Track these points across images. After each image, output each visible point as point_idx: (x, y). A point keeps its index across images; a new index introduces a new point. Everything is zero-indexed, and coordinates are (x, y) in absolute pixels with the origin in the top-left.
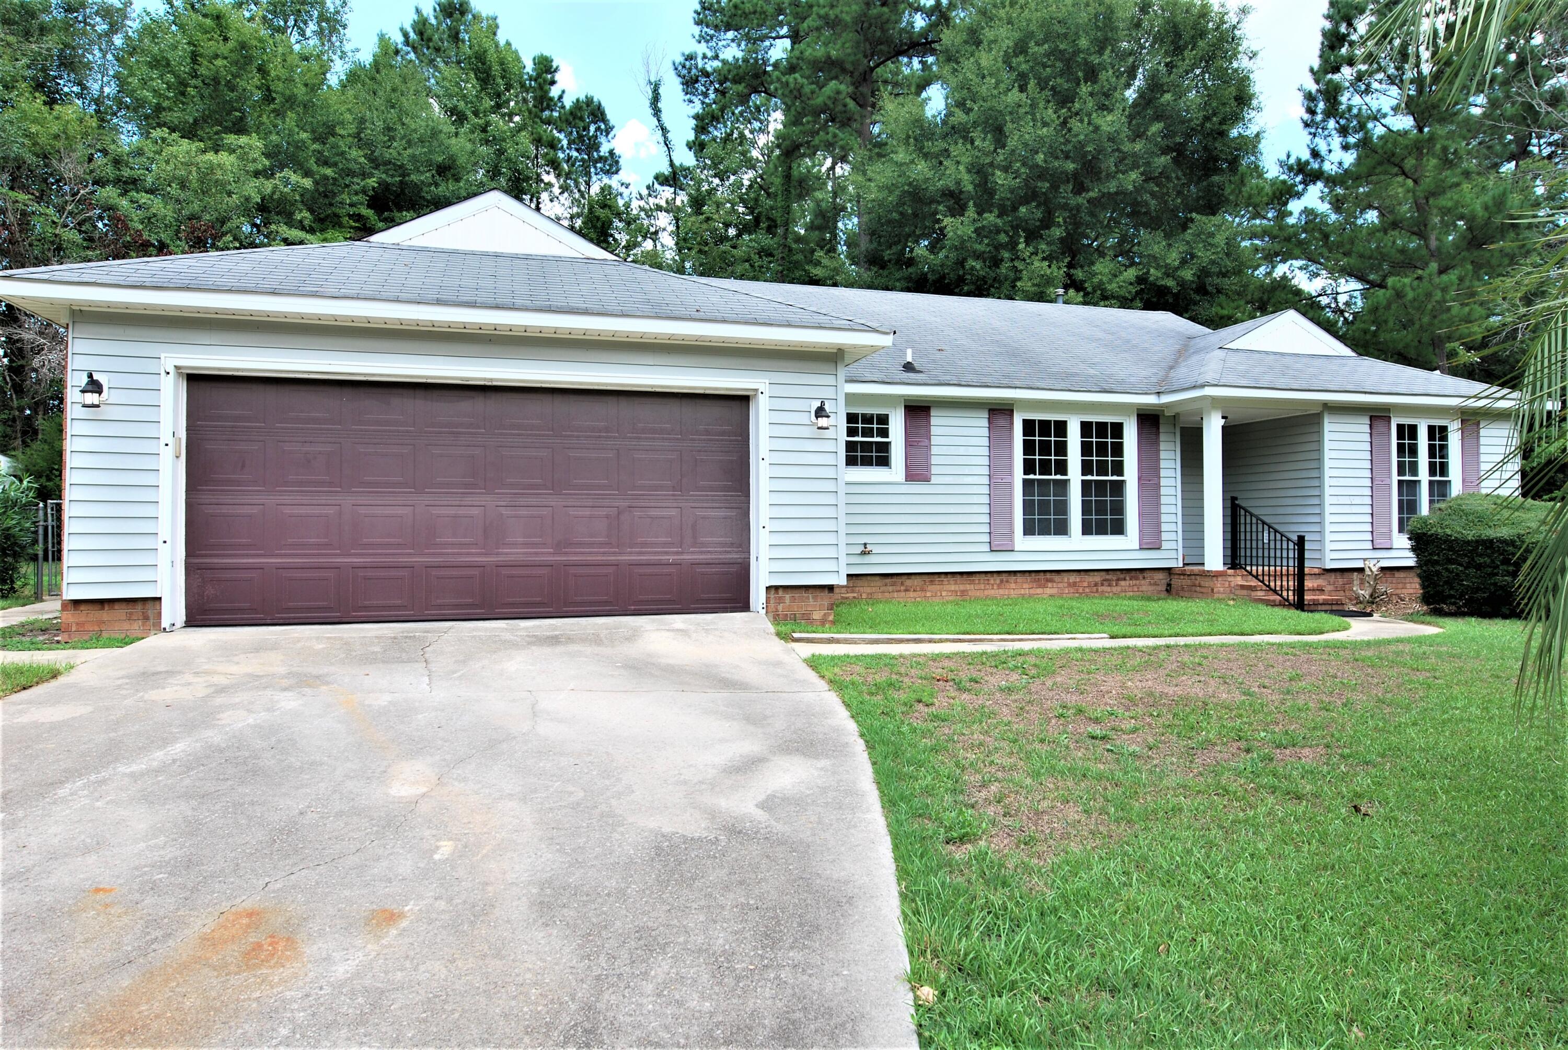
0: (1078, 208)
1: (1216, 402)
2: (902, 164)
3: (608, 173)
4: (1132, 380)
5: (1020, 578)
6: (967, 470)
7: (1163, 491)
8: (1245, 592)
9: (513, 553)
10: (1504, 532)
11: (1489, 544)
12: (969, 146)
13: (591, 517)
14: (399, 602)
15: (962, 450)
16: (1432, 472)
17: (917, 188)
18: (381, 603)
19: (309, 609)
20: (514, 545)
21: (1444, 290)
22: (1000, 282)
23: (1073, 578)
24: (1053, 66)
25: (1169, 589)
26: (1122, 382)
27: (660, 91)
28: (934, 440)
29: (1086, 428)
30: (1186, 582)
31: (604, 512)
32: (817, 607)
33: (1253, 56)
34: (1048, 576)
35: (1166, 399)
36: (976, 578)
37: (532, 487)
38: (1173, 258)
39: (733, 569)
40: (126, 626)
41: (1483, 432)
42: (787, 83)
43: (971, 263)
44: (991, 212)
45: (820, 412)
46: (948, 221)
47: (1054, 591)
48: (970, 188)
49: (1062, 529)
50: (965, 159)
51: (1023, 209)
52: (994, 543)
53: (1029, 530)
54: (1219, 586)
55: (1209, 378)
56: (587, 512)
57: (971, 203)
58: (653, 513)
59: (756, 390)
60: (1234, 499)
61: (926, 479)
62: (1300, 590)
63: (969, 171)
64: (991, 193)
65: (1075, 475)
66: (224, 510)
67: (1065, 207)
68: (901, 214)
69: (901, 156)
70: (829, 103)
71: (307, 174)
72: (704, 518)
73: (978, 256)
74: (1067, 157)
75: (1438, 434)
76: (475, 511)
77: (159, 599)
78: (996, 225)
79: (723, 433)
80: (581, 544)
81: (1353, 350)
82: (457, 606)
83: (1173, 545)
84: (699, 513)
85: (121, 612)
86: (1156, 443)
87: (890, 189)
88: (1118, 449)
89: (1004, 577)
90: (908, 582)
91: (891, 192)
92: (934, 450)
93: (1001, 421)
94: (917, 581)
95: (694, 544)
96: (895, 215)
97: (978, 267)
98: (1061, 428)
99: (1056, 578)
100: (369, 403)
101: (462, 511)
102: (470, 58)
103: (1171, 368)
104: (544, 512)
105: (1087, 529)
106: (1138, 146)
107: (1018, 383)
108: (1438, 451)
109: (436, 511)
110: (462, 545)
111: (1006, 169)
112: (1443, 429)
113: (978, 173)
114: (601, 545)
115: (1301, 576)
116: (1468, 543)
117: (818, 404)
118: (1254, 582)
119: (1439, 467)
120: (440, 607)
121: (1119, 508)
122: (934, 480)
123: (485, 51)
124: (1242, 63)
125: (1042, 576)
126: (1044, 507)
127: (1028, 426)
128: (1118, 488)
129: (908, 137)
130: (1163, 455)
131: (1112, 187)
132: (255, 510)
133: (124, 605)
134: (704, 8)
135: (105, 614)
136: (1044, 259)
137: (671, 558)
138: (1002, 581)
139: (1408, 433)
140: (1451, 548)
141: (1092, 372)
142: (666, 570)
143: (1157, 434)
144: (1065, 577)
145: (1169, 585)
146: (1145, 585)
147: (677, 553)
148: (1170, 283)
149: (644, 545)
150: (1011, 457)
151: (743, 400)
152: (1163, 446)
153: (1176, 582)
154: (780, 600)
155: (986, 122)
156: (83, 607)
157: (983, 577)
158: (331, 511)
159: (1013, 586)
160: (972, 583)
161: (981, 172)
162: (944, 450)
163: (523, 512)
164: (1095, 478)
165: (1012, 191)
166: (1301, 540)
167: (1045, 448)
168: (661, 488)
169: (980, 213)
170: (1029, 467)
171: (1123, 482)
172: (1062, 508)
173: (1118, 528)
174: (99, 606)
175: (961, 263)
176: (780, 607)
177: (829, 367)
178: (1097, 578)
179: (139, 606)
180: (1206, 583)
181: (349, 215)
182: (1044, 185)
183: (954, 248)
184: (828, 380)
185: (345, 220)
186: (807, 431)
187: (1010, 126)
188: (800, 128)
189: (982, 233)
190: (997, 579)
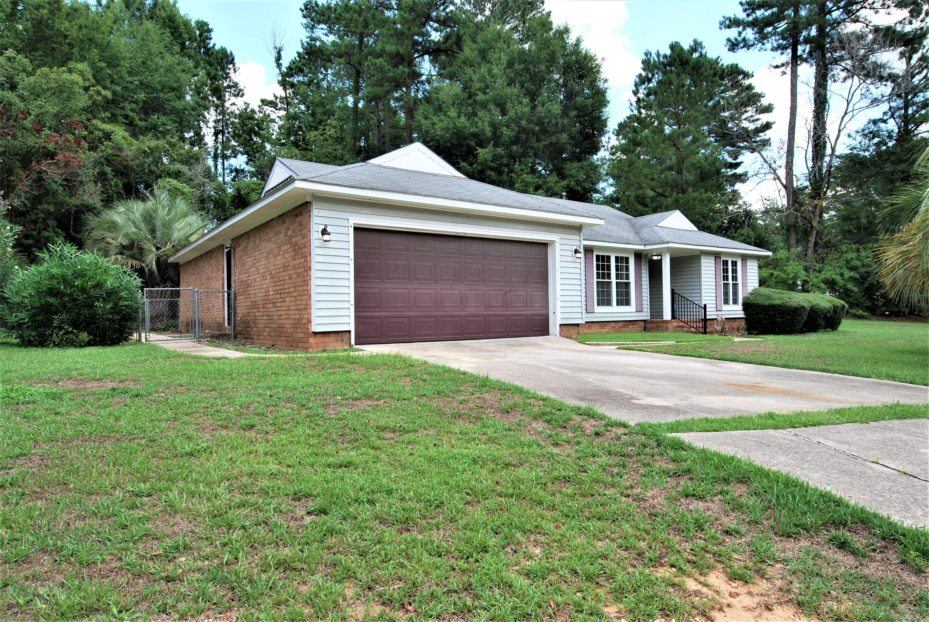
1: (667, 249)
2: (453, 118)
3: (236, 96)
5: (595, 325)
7: (643, 287)
8: (681, 328)
9: (471, 311)
10: (778, 302)
11: (773, 306)
12: (487, 112)
13: (497, 295)
14: (431, 332)
16: (733, 280)
17: (459, 131)
18: (423, 333)
19: (397, 336)
20: (471, 307)
21: (694, 200)
23: (614, 324)
24: (525, 76)
25: (645, 329)
27: (282, 53)
29: (617, 258)
30: (654, 325)
31: (501, 292)
33: (606, 81)
34: (605, 324)
35: (648, 248)
37: (475, 281)
39: (544, 317)
40: (335, 344)
41: (748, 264)
42: (376, 63)
43: (489, 172)
44: (499, 147)
45: (576, 251)
46: (480, 150)
47: (607, 330)
48: (490, 134)
49: (609, 303)
50: (487, 119)
51: (514, 147)
52: (587, 310)
54: (668, 325)
55: (668, 239)
56: (495, 293)
57: (491, 142)
58: (517, 293)
59: (552, 241)
60: (674, 290)
62: (705, 327)
63: (488, 126)
64: (499, 137)
65: (613, 279)
66: (366, 290)
69: (452, 113)
70: (398, 77)
72: (534, 295)
73: (492, 169)
74: (534, 122)
75: (734, 264)
76: (457, 292)
77: (349, 331)
78: (501, 154)
79: (539, 259)
80: (494, 307)
81: (698, 228)
82: (451, 334)
83: (646, 310)
84: (533, 293)
85: (332, 338)
86: (641, 266)
87: (446, 129)
88: (627, 268)
89: (590, 324)
91: (447, 132)
93: (589, 255)
95: (531, 307)
96: (449, 144)
97: (493, 174)
98: (609, 257)
99: (608, 324)
100: (418, 242)
101: (453, 292)
102: (164, 18)
103: (637, 233)
104: (481, 292)
105: (618, 305)
106: (566, 121)
107: (597, 239)
108: (734, 271)
109: (443, 291)
110: (453, 307)
111: (507, 126)
112: (736, 262)
113: (492, 126)
114: (500, 307)
115: (705, 321)
116: (766, 306)
117: (575, 248)
118: (684, 324)
119: (735, 278)
120: (446, 334)
121: (628, 294)
124: (601, 85)
125: (603, 324)
126: (603, 293)
127: (598, 257)
128: (628, 285)
130: (643, 271)
131: (554, 139)
132: (377, 290)
133: (334, 335)
134: (306, 8)
135: (327, 339)
137: (523, 313)
139: (725, 263)
140: (760, 308)
141: (614, 234)
142: (522, 318)
143: (642, 262)
144: (610, 324)
145: (645, 327)
146: (636, 327)
147: (526, 311)
148: (579, 188)
149: (514, 307)
150: (592, 271)
151: (544, 245)
152: (643, 267)
153: (648, 326)
154: (562, 330)
155: (495, 101)
156: (318, 336)
158: (405, 291)
159: (593, 328)
161: (494, 126)
163: (474, 292)
164: (620, 280)
165: (509, 137)
166: (705, 305)
167: (603, 267)
168: (519, 282)
169: (495, 146)
170: (598, 276)
171: (629, 282)
172: (609, 294)
173: (627, 303)
174: (323, 335)
175: (482, 172)
176: (562, 333)
177: (578, 232)
178: (621, 324)
179: (340, 335)
180: (665, 325)
181: (122, 115)
182: (523, 136)
183: (481, 164)
184: (577, 237)
185: (121, 119)
186: (571, 259)
187: (509, 105)
188: (381, 88)
189: (496, 158)
190: (588, 325)
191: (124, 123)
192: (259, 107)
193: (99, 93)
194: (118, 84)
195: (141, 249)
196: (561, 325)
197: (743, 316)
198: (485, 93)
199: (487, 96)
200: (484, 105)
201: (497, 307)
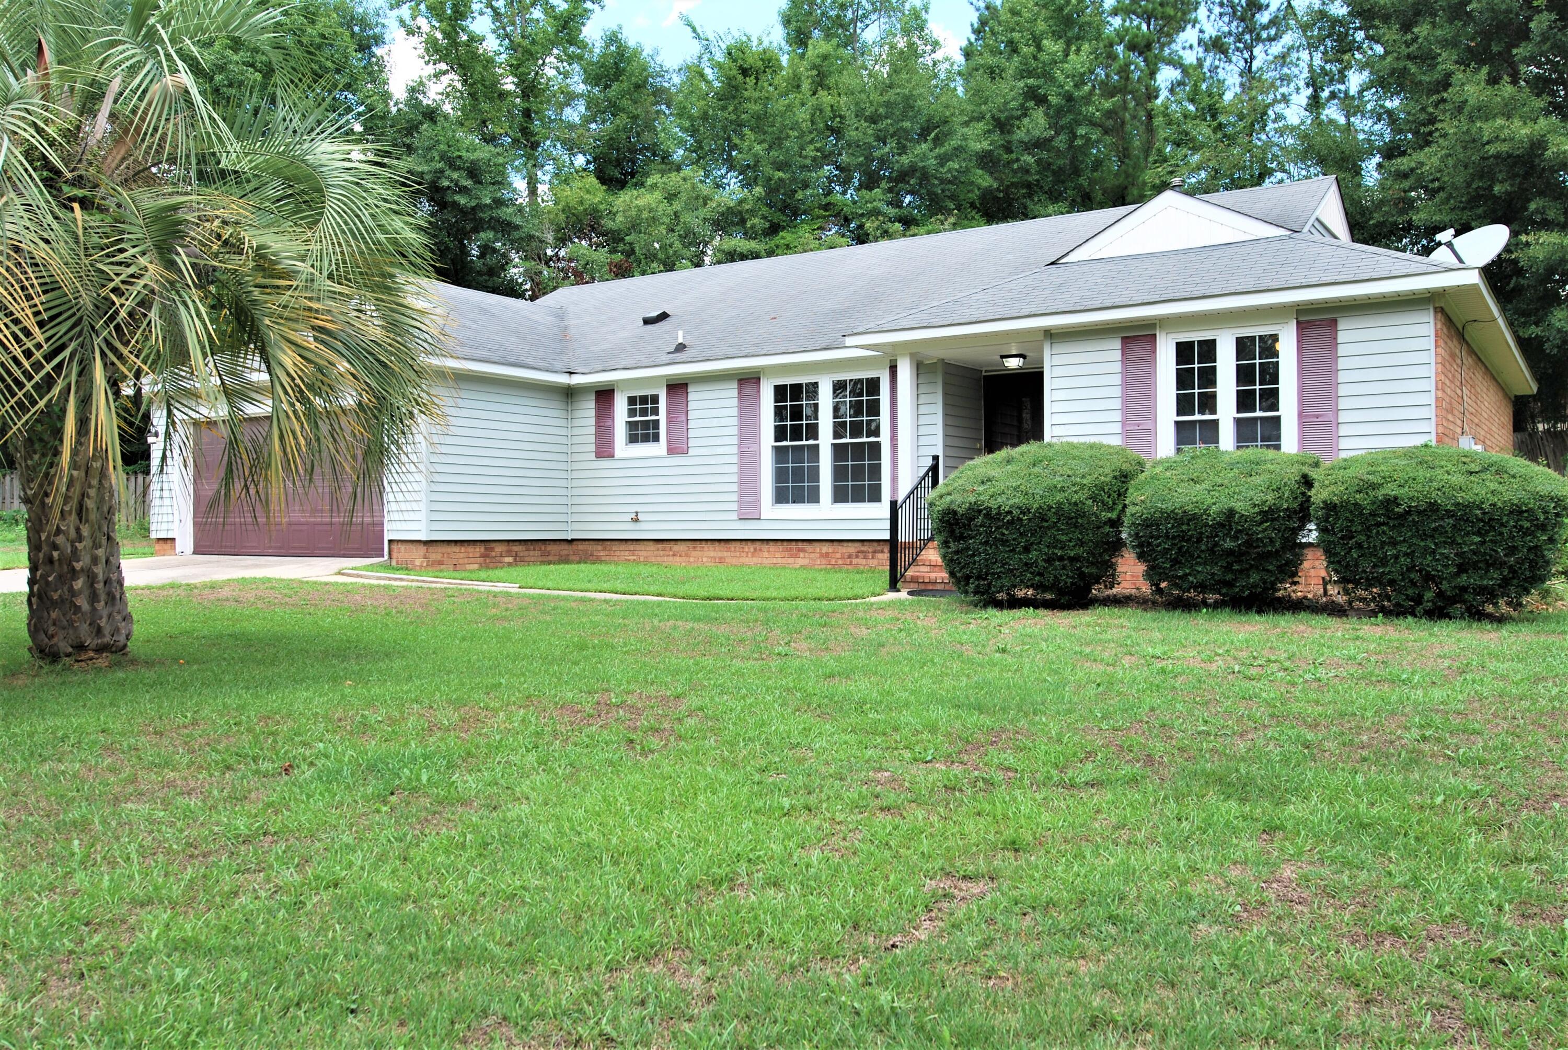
5: (772, 547)
6: (719, 441)
15: (715, 422)
23: (826, 548)
28: (692, 414)
29: (838, 387)
34: (800, 545)
47: (806, 561)
49: (811, 495)
52: (743, 510)
53: (781, 497)
61: (685, 452)
65: (826, 439)
88: (875, 408)
89: (758, 545)
92: (692, 423)
93: (750, 389)
94: (681, 548)
98: (813, 388)
99: (808, 547)
105: (840, 496)
121: (873, 472)
122: (691, 451)
125: (793, 546)
126: (796, 472)
127: (780, 392)
128: (874, 450)
138: (755, 549)
144: (818, 547)
150: (762, 425)
159: (766, 554)
162: (701, 423)
164: (847, 440)
167: (797, 413)
170: (780, 434)
171: (878, 443)
172: (812, 473)
173: (875, 495)
178: (849, 549)
190: (750, 548)
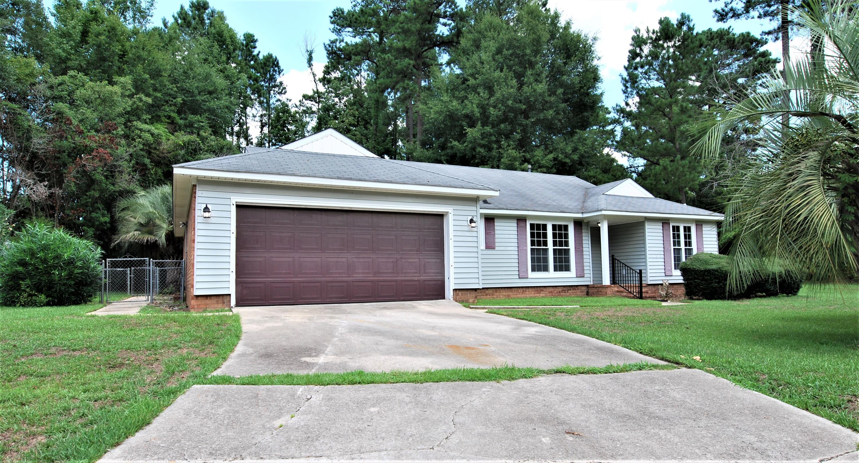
0: (527, 125)
1: (605, 217)
2: (445, 102)
3: (280, 93)
4: (571, 207)
5: (530, 290)
6: (509, 244)
7: (584, 253)
8: (619, 293)
9: (359, 277)
10: (714, 267)
11: (709, 271)
12: (477, 95)
13: (387, 262)
14: (316, 296)
15: (507, 236)
16: (686, 245)
17: (451, 113)
18: (308, 296)
19: (283, 299)
20: (359, 273)
21: (683, 167)
22: (492, 158)
23: (551, 289)
24: (514, 60)
25: (588, 294)
26: (567, 208)
27: (313, 55)
28: (496, 232)
29: (554, 227)
30: (595, 290)
31: (391, 260)
32: (470, 297)
33: (599, 59)
34: (541, 288)
35: (585, 215)
36: (513, 290)
37: (365, 250)
38: (569, 150)
39: (439, 283)
40: (216, 306)
41: (704, 229)
42: (384, 59)
43: (479, 149)
44: (487, 126)
45: (472, 221)
46: (468, 130)
47: (544, 295)
48: (478, 115)
49: (546, 269)
50: (476, 101)
51: (502, 126)
52: (520, 275)
53: (533, 270)
54: (609, 291)
55: (603, 207)
56: (385, 260)
57: (479, 122)
58: (409, 260)
59: (447, 212)
60: (613, 256)
61: (494, 248)
62: (641, 292)
63: (477, 107)
64: (488, 117)
65: (550, 246)
66: (250, 259)
67: (520, 125)
68: (445, 125)
69: (446, 98)
70: (405, 69)
71: (148, 95)
72: (428, 262)
74: (520, 102)
75: (687, 229)
76: (344, 260)
77: (230, 295)
78: (490, 132)
79: (434, 229)
80: (383, 273)
81: (653, 195)
82: (337, 298)
83: (588, 275)
84: (426, 260)
85: (214, 300)
86: (581, 233)
87: (440, 113)
88: (566, 236)
89: (524, 289)
90: (487, 292)
91: (440, 115)
92: (496, 236)
93: (522, 224)
94: (490, 291)
95: (425, 273)
96: (442, 126)
97: (482, 151)
98: (545, 227)
99: (544, 289)
100: (304, 217)
101: (339, 260)
102: (215, 34)
103: (584, 202)
104: (370, 260)
105: (555, 270)
106: (553, 99)
107: (529, 209)
108: (688, 237)
109: (329, 260)
110: (339, 273)
111: (494, 107)
112: (689, 228)
113: (481, 108)
114: (390, 273)
115: (641, 286)
116: (702, 271)
117: (470, 218)
118: (622, 289)
119: (688, 243)
120: (332, 298)
121: (567, 260)
122: (497, 248)
123: (223, 31)
124: (595, 62)
125: (539, 289)
126: (539, 259)
127: (532, 226)
128: (567, 251)
129: (447, 89)
130: (584, 238)
131: (541, 116)
132: (262, 260)
133: (215, 297)
134: (334, 15)
135: (208, 301)
136: (513, 149)
137: (416, 279)
138: (523, 291)
139: (676, 229)
140: (696, 274)
141: (554, 204)
142: (414, 283)
143: (582, 229)
144: (548, 289)
145: (588, 292)
146: (578, 292)
147: (418, 277)
148: (568, 161)
149: (406, 273)
150: (526, 239)
151: (441, 216)
152: (584, 234)
153: (591, 291)
154: (458, 295)
155: (484, 85)
156: (199, 298)
157: (516, 289)
158: (290, 260)
159: (528, 293)
160: (512, 292)
161: (483, 108)
162: (500, 236)
163: (362, 260)
164: (558, 248)
165: (497, 117)
166: (641, 271)
167: (539, 235)
168: (411, 251)
169: (483, 126)
170: (533, 243)
171: (569, 249)
172: (546, 260)
173: (567, 269)
174: (205, 298)
175: (474, 149)
176: (458, 297)
177: (474, 203)
178: (560, 290)
179: (221, 298)
180: (604, 290)
181: (165, 116)
182: (511, 115)
183: (471, 142)
184: (474, 208)
185: (163, 119)
186: (466, 228)
187: (496, 87)
188: (390, 80)
189: (484, 135)
190: (521, 290)
191: (165, 122)
192: (300, 101)
193: (141, 100)
194: (160, 91)
195: (155, 225)
196: (455, 290)
197: (682, 282)
198: (475, 79)
199: (478, 80)
200: (474, 89)
201: (387, 273)
